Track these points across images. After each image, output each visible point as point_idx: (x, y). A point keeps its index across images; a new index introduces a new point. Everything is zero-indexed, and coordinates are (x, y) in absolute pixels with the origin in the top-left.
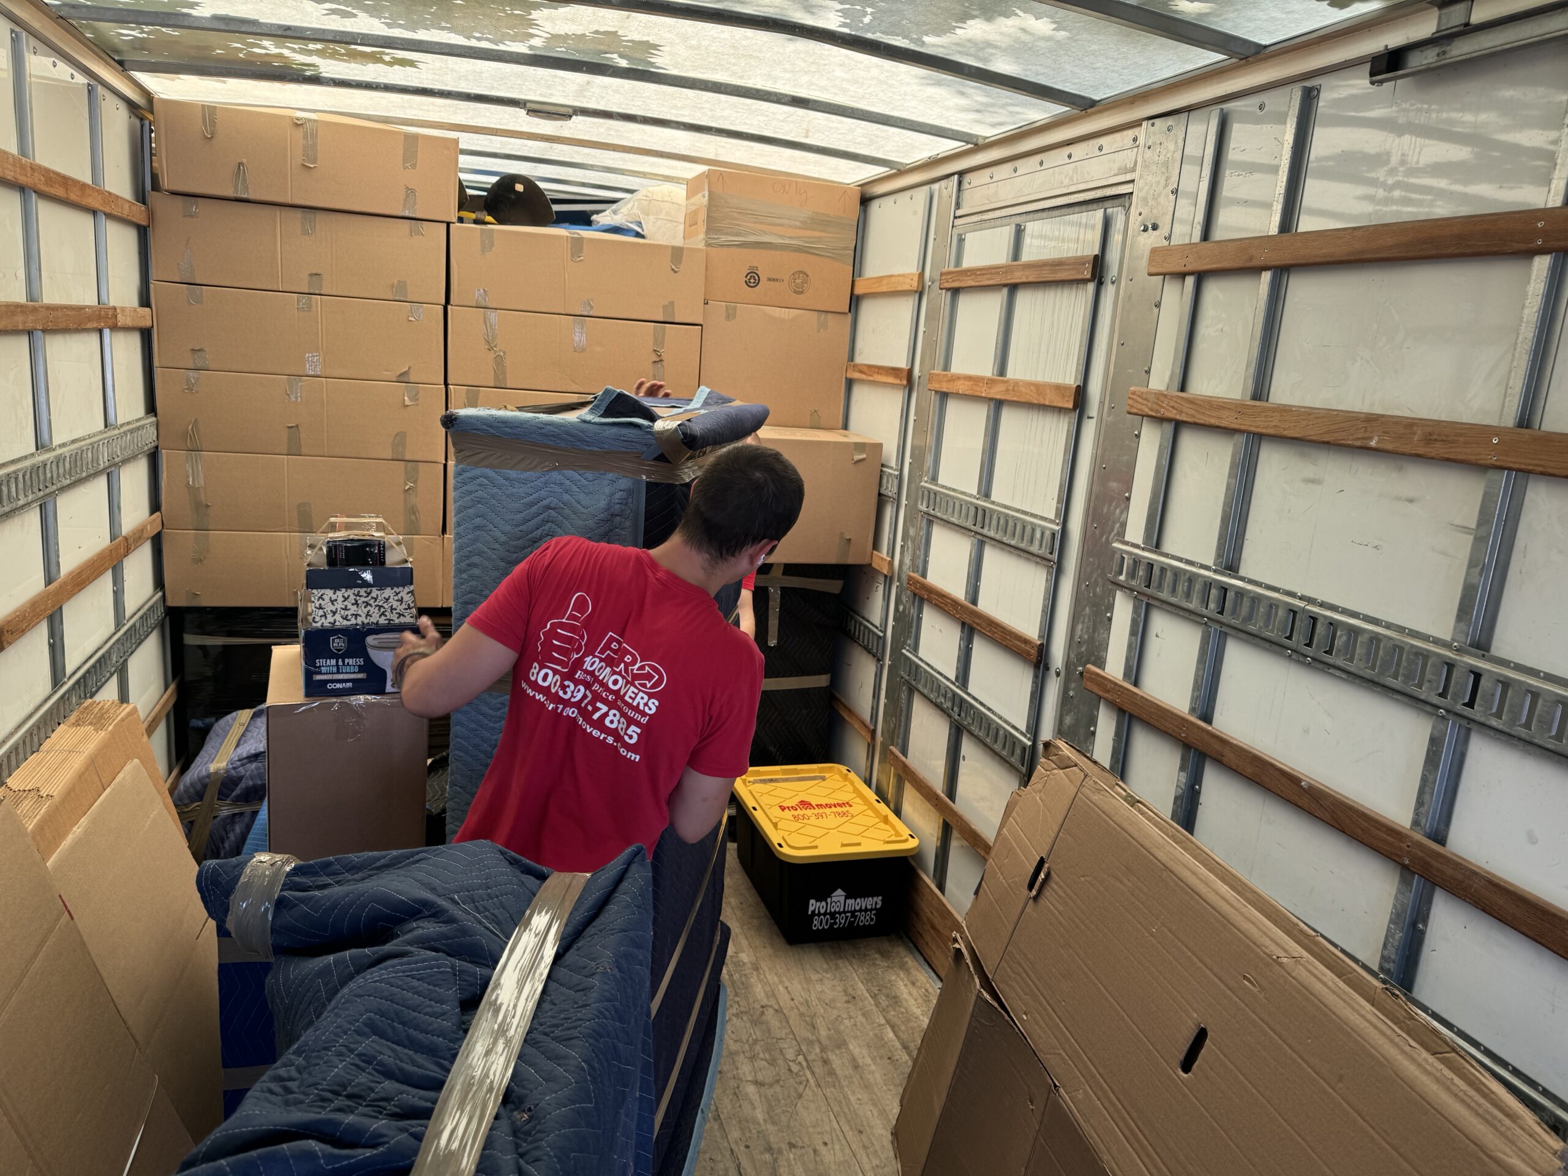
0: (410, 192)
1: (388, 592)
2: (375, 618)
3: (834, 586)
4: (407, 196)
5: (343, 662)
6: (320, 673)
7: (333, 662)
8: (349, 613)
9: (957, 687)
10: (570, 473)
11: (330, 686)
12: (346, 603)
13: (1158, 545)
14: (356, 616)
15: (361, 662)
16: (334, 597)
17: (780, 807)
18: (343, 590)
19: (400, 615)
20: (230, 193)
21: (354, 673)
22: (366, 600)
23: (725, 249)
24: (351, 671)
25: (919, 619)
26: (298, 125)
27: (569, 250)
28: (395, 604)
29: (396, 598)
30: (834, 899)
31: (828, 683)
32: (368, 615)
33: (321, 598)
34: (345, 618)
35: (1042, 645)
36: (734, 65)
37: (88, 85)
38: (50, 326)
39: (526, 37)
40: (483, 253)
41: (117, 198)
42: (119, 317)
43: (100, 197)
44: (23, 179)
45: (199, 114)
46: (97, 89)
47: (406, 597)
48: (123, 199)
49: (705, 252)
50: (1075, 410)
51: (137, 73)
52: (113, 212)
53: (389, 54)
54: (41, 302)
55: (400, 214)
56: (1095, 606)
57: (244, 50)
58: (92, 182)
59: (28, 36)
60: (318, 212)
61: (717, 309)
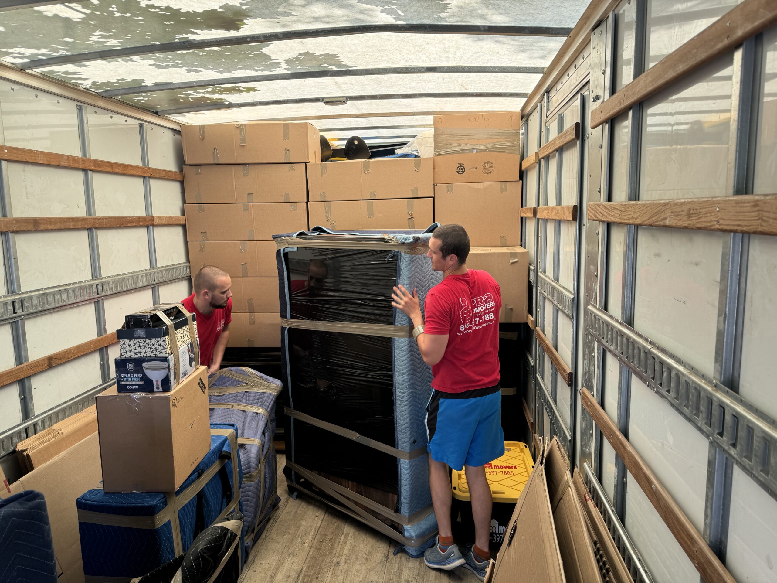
0: (287, 150)
1: (154, 341)
2: (149, 354)
4: (286, 153)
5: (133, 375)
6: (123, 381)
7: (129, 375)
8: (137, 351)
9: (552, 400)
11: (128, 387)
12: (135, 346)
13: (606, 307)
14: (140, 352)
15: (141, 376)
16: (130, 343)
18: (134, 340)
19: (160, 352)
20: (212, 162)
21: (139, 381)
22: (144, 345)
23: (445, 156)
24: (136, 380)
26: (237, 127)
27: (364, 167)
28: (158, 347)
29: (158, 344)
31: (515, 393)
32: (146, 352)
33: (124, 344)
34: (136, 354)
35: (570, 374)
36: (382, 57)
37: (139, 124)
38: (97, 226)
39: (277, 65)
40: (322, 175)
41: (155, 169)
42: (155, 221)
43: (140, 170)
44: (76, 165)
45: (198, 130)
46: (144, 126)
47: (162, 344)
48: (161, 170)
49: (434, 159)
50: (577, 221)
51: (168, 116)
52: (152, 176)
53: (240, 87)
54: (93, 216)
55: (283, 161)
56: (589, 348)
57: (188, 97)
58: (140, 165)
59: (88, 107)
60: (249, 165)
61: (442, 187)
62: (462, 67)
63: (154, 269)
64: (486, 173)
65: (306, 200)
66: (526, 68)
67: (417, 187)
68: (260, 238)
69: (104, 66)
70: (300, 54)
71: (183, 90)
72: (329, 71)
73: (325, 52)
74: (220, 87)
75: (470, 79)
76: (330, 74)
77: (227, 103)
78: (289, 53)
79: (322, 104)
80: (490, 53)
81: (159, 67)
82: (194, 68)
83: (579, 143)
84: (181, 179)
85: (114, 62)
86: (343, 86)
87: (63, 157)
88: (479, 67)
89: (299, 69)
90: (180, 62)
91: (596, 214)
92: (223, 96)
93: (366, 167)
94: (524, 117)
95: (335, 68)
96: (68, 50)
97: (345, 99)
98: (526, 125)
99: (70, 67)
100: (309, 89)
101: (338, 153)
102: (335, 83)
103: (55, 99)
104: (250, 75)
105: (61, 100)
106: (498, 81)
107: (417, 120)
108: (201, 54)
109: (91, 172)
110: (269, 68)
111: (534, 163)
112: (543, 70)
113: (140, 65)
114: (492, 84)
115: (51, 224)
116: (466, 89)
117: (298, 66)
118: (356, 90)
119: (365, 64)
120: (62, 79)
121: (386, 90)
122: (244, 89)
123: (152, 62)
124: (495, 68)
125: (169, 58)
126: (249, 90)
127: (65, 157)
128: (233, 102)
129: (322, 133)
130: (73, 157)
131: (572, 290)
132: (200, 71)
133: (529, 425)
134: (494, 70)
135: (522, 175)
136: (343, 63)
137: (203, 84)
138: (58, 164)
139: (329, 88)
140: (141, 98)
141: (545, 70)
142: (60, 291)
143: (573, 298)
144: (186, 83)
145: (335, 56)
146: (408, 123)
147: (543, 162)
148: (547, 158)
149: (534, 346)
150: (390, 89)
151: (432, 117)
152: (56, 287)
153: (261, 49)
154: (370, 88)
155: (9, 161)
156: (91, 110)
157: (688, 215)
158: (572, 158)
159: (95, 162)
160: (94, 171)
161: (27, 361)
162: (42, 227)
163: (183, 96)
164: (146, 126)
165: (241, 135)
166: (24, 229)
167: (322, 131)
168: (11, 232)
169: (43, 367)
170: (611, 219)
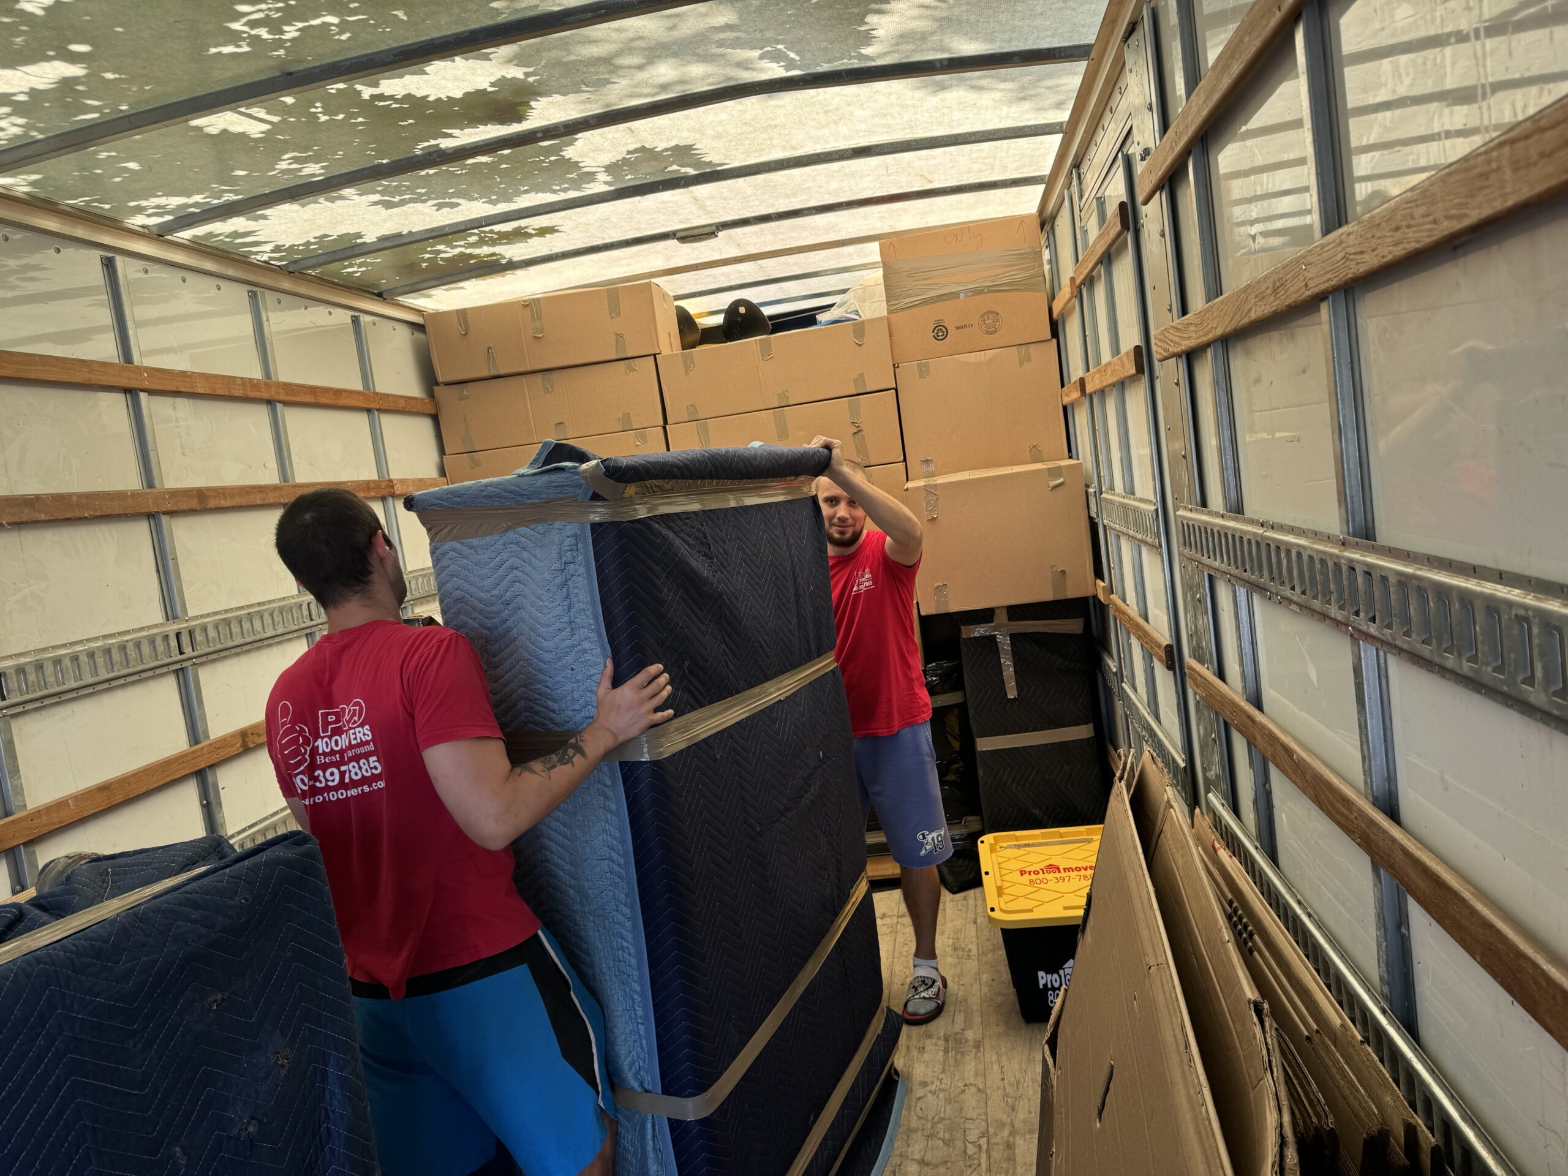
0: (619, 336)
3: (1073, 626)
4: (617, 341)
9: (1151, 718)
10: (521, 530)
13: (1205, 505)
17: (1021, 872)
20: (483, 373)
23: (907, 312)
25: (1130, 645)
26: (524, 306)
27: (760, 352)
30: (1067, 971)
31: (1092, 734)
35: (1169, 648)
36: (771, 139)
37: (352, 316)
39: (591, 177)
40: (686, 373)
41: (388, 395)
42: (396, 488)
43: (361, 398)
44: (256, 394)
45: (455, 318)
46: (361, 319)
48: (396, 396)
49: (888, 319)
50: (1143, 373)
51: (399, 298)
52: (383, 408)
53: (526, 227)
54: (291, 482)
55: (615, 357)
56: (1191, 590)
57: (436, 258)
58: (361, 388)
59: (267, 292)
60: (554, 372)
61: (909, 370)
62: (915, 140)
64: (988, 333)
65: (661, 423)
66: (1030, 127)
67: (862, 375)
69: (294, 214)
70: (629, 152)
71: (427, 243)
72: (682, 178)
73: (673, 143)
74: (492, 232)
75: (933, 162)
76: (683, 181)
77: (504, 261)
78: (610, 151)
79: (673, 243)
80: (961, 107)
81: (388, 205)
82: (447, 200)
83: (1130, 237)
84: (433, 412)
85: (312, 206)
86: (707, 203)
87: (234, 381)
88: (946, 136)
89: (630, 179)
90: (423, 191)
91: (1166, 346)
92: (497, 249)
93: (766, 350)
94: (1046, 221)
95: (691, 171)
96: (236, 193)
97: (714, 228)
98: (1051, 237)
99: (238, 223)
100: (648, 217)
101: (711, 336)
102: (693, 200)
104: (544, 202)
105: (223, 284)
106: (985, 159)
107: (850, 255)
108: (459, 172)
109: (282, 405)
110: (576, 184)
111: (1072, 298)
112: (1062, 127)
113: (354, 205)
114: (976, 167)
115: (225, 498)
116: (930, 182)
117: (627, 175)
118: (732, 209)
119: (743, 156)
120: (223, 247)
121: (787, 201)
122: (534, 232)
123: (377, 197)
124: (974, 134)
125: (404, 186)
126: (543, 232)
127: (239, 382)
128: (515, 259)
129: (679, 303)
130: (251, 380)
131: (1152, 497)
132: (458, 205)
134: (973, 138)
135: (1056, 329)
136: (707, 159)
137: (463, 227)
138: (227, 394)
139: (684, 211)
140: (355, 269)
141: (1064, 126)
142: (249, 614)
143: (1157, 510)
144: (432, 230)
145: (690, 148)
146: (834, 265)
147: (1084, 290)
148: (1090, 281)
149: (1113, 636)
150: (793, 200)
151: (875, 246)
152: (242, 608)
153: (561, 151)
154: (757, 203)
155: (151, 392)
156: (270, 297)
157: (1274, 291)
158: (1124, 270)
159: (288, 387)
160: (286, 403)
161: (208, 737)
162: (212, 504)
163: (427, 256)
164: (365, 319)
165: (533, 319)
166: (183, 506)
167: (678, 298)
168: (164, 513)
169: (234, 749)
170: (1186, 345)
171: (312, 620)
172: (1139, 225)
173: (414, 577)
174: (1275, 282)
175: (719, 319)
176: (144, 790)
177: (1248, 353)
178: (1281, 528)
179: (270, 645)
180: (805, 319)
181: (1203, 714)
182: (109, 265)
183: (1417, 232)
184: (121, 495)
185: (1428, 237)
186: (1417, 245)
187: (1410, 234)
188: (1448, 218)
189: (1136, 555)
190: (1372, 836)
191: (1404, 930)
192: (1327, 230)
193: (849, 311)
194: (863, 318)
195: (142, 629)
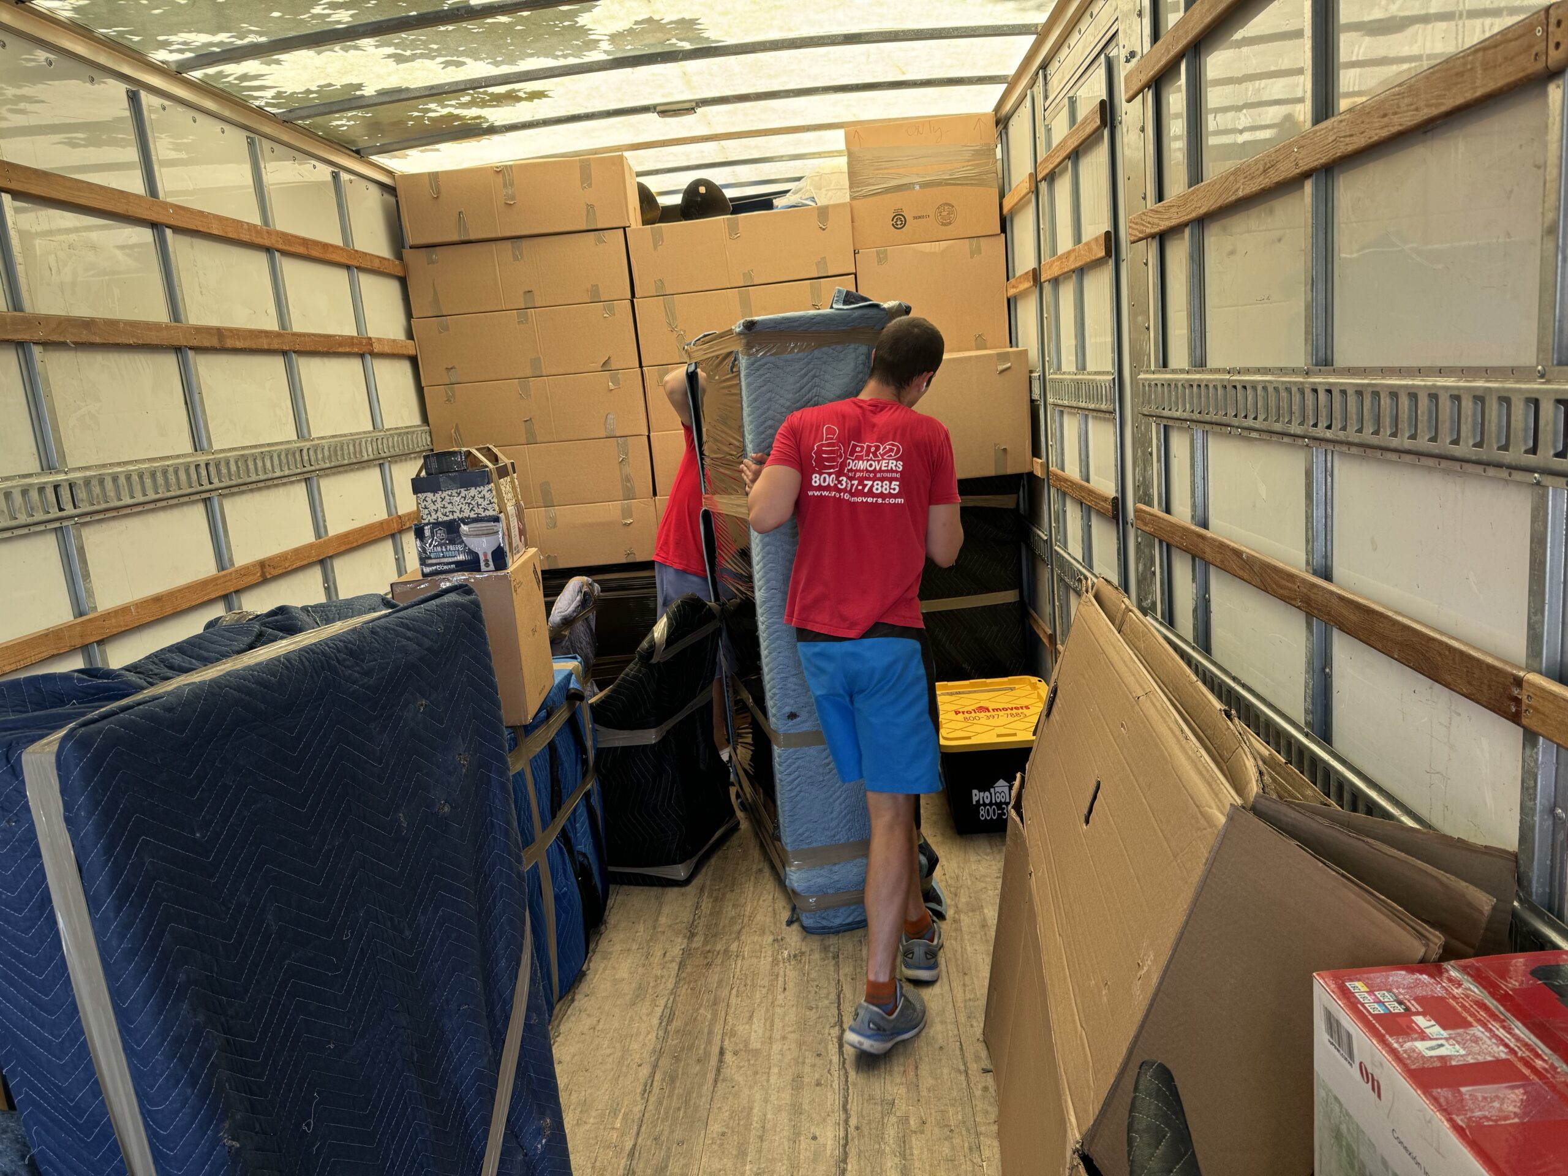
0: (590, 207)
1: (473, 491)
2: (466, 514)
3: (1006, 501)
4: (588, 212)
5: (446, 547)
6: (430, 557)
7: (439, 548)
8: (447, 510)
9: (1083, 567)
11: (439, 567)
12: (444, 503)
13: (1165, 365)
14: (452, 512)
16: (434, 499)
17: (956, 712)
18: (440, 493)
20: (455, 238)
21: (455, 556)
22: (458, 499)
23: (870, 199)
24: (451, 555)
25: (1065, 512)
26: (498, 172)
27: (727, 230)
28: (480, 501)
29: (479, 496)
30: (997, 789)
31: (1016, 599)
33: (425, 500)
34: (445, 515)
35: (1115, 499)
36: (772, 19)
37: (333, 172)
38: (298, 348)
39: (594, 44)
40: (655, 248)
41: (365, 254)
42: (375, 345)
43: (343, 254)
44: (259, 241)
45: (427, 181)
46: (341, 175)
47: (487, 495)
48: (371, 255)
49: (851, 205)
50: (1111, 256)
51: (373, 157)
52: (362, 265)
53: (519, 91)
54: (289, 331)
55: (584, 228)
56: (1143, 445)
57: (423, 117)
58: (341, 244)
59: (263, 139)
60: (523, 240)
61: (868, 255)
62: (902, 31)
63: (380, 431)
64: (943, 224)
65: (629, 296)
66: (1008, 26)
67: (824, 258)
68: (554, 372)
69: (307, 61)
70: (637, 23)
71: (420, 100)
72: (676, 52)
73: (679, 16)
74: (485, 93)
75: (911, 54)
76: (676, 56)
77: (485, 125)
78: (623, 21)
79: (653, 116)
81: (399, 59)
82: (455, 58)
83: (1106, 133)
84: (401, 274)
85: (328, 54)
86: (694, 77)
87: (242, 226)
88: (931, 29)
90: (437, 47)
91: (1142, 227)
92: (486, 112)
93: (733, 229)
94: (1002, 122)
95: (687, 46)
96: (262, 34)
97: (694, 104)
98: (1004, 136)
99: (252, 66)
100: (636, 89)
101: (670, 214)
102: (682, 74)
103: (217, 126)
105: (227, 128)
108: (476, 30)
109: (280, 254)
110: (578, 51)
111: (1028, 193)
112: (1037, 28)
113: (367, 57)
114: (949, 62)
115: (239, 339)
116: (901, 73)
118: (716, 86)
119: (739, 34)
121: (770, 82)
122: (524, 96)
123: (391, 50)
124: (954, 29)
125: (420, 40)
126: (533, 95)
127: (246, 226)
128: (497, 124)
129: (642, 180)
130: (255, 226)
131: (1109, 368)
132: (462, 63)
133: (1045, 640)
134: (955, 33)
136: (705, 35)
137: (460, 87)
138: (237, 237)
139: (671, 85)
140: (343, 122)
141: (1040, 28)
142: (261, 453)
143: (1114, 379)
144: (431, 87)
145: (694, 22)
146: (791, 151)
147: (1043, 186)
148: (1051, 177)
149: (1045, 507)
150: (774, 82)
151: (840, 134)
152: (255, 447)
153: (578, 16)
154: (740, 82)
155: (177, 230)
156: (266, 145)
157: (1264, 171)
158: (1095, 164)
159: (284, 236)
160: (284, 253)
161: (232, 564)
162: (229, 343)
163: (416, 114)
164: (345, 176)
165: (505, 186)
166: (207, 344)
167: (639, 174)
168: (191, 348)
169: (255, 577)
170: (1164, 225)
171: (311, 465)
172: (1117, 123)
173: (391, 435)
174: (1266, 164)
175: (677, 200)
176: (188, 605)
177: (1224, 229)
178: (1248, 371)
179: (276, 486)
180: (764, 203)
181: (1144, 553)
182: (133, 98)
183: (1401, 118)
184: (157, 327)
185: (1410, 121)
186: (1400, 128)
187: (1395, 119)
188: (1428, 106)
189: (1083, 426)
190: (1313, 596)
191: (1327, 670)
192: (1317, 120)
193: (804, 197)
194: (819, 204)
195: (178, 456)
